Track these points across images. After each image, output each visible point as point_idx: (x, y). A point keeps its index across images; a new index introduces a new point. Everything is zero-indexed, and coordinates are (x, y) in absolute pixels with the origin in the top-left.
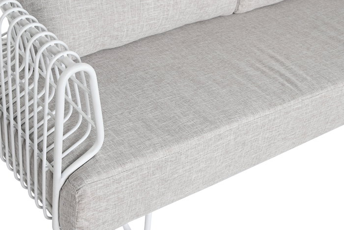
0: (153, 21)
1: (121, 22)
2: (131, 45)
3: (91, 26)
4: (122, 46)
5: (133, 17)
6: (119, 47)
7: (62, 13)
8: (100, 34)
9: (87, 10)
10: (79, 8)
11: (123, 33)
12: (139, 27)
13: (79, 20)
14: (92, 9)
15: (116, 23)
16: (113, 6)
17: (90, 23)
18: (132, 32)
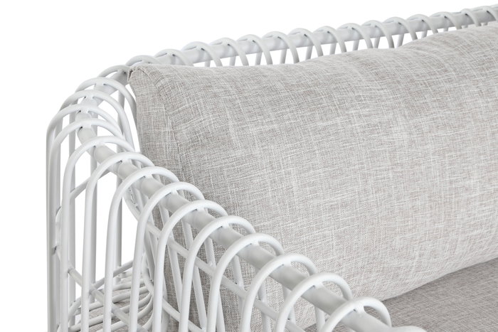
0: (479, 231)
1: (408, 235)
2: (420, 292)
3: (341, 246)
4: (400, 297)
5: (435, 223)
6: (395, 299)
7: (277, 215)
8: (360, 264)
9: (332, 208)
10: (316, 202)
11: (410, 262)
12: (448, 246)
13: (316, 233)
14: (344, 205)
15: (398, 238)
16: (390, 196)
17: (339, 237)
18: (431, 260)
